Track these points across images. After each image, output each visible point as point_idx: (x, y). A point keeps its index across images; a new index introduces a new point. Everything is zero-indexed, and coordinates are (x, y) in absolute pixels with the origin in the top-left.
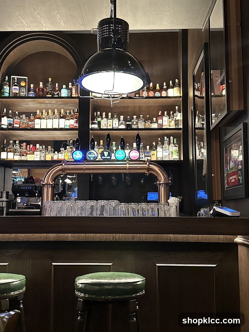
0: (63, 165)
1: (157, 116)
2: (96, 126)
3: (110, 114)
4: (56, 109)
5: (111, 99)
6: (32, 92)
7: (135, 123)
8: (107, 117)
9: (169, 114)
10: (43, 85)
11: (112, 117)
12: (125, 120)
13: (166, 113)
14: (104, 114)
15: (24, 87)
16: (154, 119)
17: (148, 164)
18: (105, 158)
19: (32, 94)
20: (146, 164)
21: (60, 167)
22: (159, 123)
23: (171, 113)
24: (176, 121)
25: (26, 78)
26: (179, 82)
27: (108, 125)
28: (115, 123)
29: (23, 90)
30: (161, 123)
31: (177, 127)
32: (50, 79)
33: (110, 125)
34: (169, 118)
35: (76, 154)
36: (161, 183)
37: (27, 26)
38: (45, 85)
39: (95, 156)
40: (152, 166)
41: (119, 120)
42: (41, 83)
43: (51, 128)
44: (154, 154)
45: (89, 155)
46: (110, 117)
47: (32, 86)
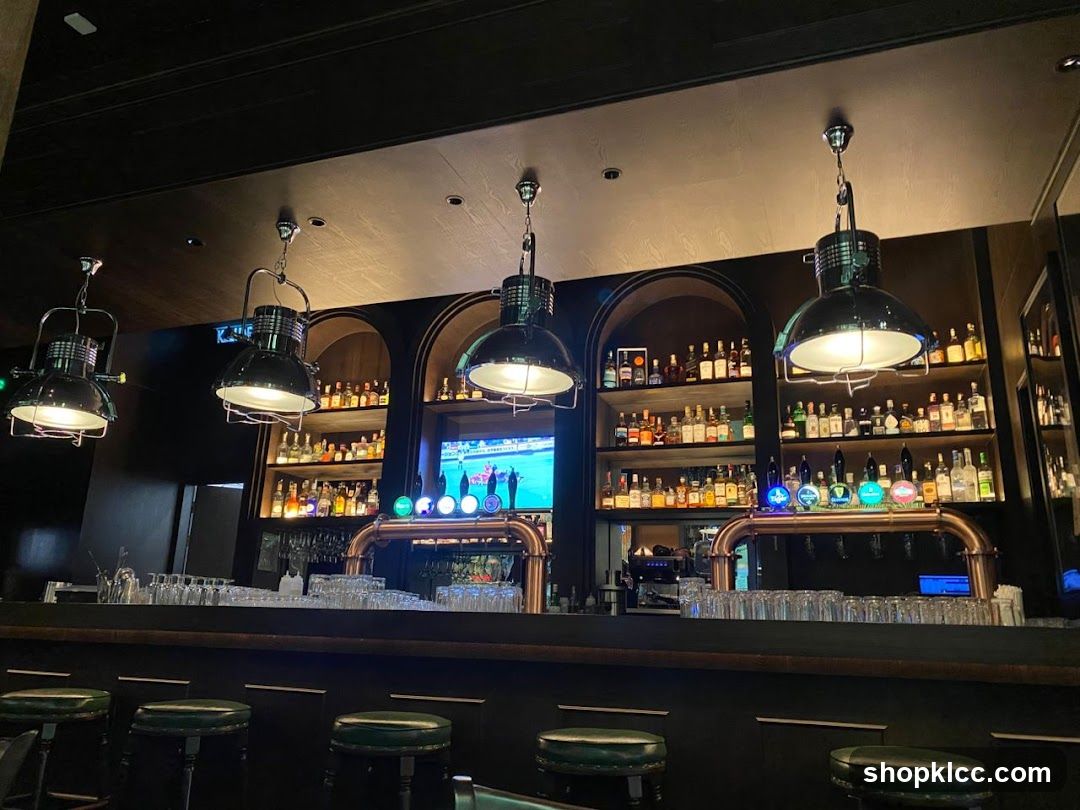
0: (751, 516)
1: (927, 405)
2: (792, 434)
3: (822, 407)
4: (699, 406)
5: (848, 382)
6: (657, 375)
7: (878, 422)
8: (817, 411)
9: (953, 399)
10: (677, 359)
11: (828, 412)
12: (856, 416)
13: (946, 397)
14: (811, 406)
15: (643, 366)
16: (921, 411)
17: (938, 511)
18: (838, 500)
19: (656, 380)
20: (935, 512)
21: (744, 522)
22: (932, 418)
23: (960, 397)
24: (973, 414)
25: (645, 349)
26: (977, 328)
27: (822, 430)
28: (834, 426)
29: (640, 372)
30: (938, 418)
31: (980, 427)
32: (691, 348)
33: (825, 430)
34: (955, 409)
35: (774, 495)
36: (974, 552)
37: (660, 258)
38: (681, 360)
39: (816, 498)
40: (948, 517)
41: (844, 418)
42: (673, 357)
43: (691, 442)
44: (932, 490)
45: (803, 496)
46: (823, 412)
47: (656, 362)
